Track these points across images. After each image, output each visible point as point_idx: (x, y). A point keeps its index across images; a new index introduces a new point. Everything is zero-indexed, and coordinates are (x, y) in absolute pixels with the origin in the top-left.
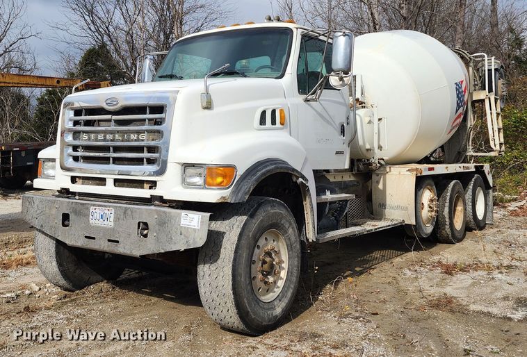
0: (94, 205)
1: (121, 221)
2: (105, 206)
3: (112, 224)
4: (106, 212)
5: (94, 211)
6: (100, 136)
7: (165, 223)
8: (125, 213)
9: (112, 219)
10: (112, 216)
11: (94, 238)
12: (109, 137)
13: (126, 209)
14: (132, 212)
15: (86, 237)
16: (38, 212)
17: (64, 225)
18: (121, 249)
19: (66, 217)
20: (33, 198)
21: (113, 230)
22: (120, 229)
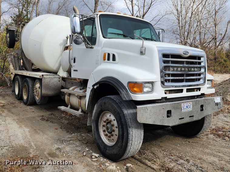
0: (183, 102)
1: (195, 107)
2: (188, 102)
3: (191, 109)
4: (189, 104)
5: (184, 105)
6: (179, 69)
7: (210, 103)
8: (196, 103)
9: (191, 107)
10: (191, 105)
11: (183, 118)
12: (183, 69)
13: (196, 101)
14: (198, 102)
15: (180, 119)
16: (151, 114)
17: (168, 117)
18: (195, 119)
19: (169, 112)
20: (146, 107)
21: (191, 112)
22: (194, 110)
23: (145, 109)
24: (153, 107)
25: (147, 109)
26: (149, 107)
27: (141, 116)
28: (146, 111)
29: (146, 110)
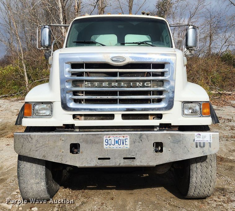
1: (137, 144)
3: (128, 146)
4: (121, 138)
6: (105, 84)
8: (140, 138)
9: (128, 142)
11: (109, 159)
12: (115, 84)
13: (141, 135)
14: (147, 137)
15: (99, 159)
16: (38, 146)
17: (73, 152)
18: (137, 163)
20: (30, 135)
21: (129, 151)
22: (137, 149)
23: (27, 138)
24: (41, 136)
25: (32, 138)
26: (35, 136)
27: (21, 146)
28: (28, 140)
29: (30, 139)
